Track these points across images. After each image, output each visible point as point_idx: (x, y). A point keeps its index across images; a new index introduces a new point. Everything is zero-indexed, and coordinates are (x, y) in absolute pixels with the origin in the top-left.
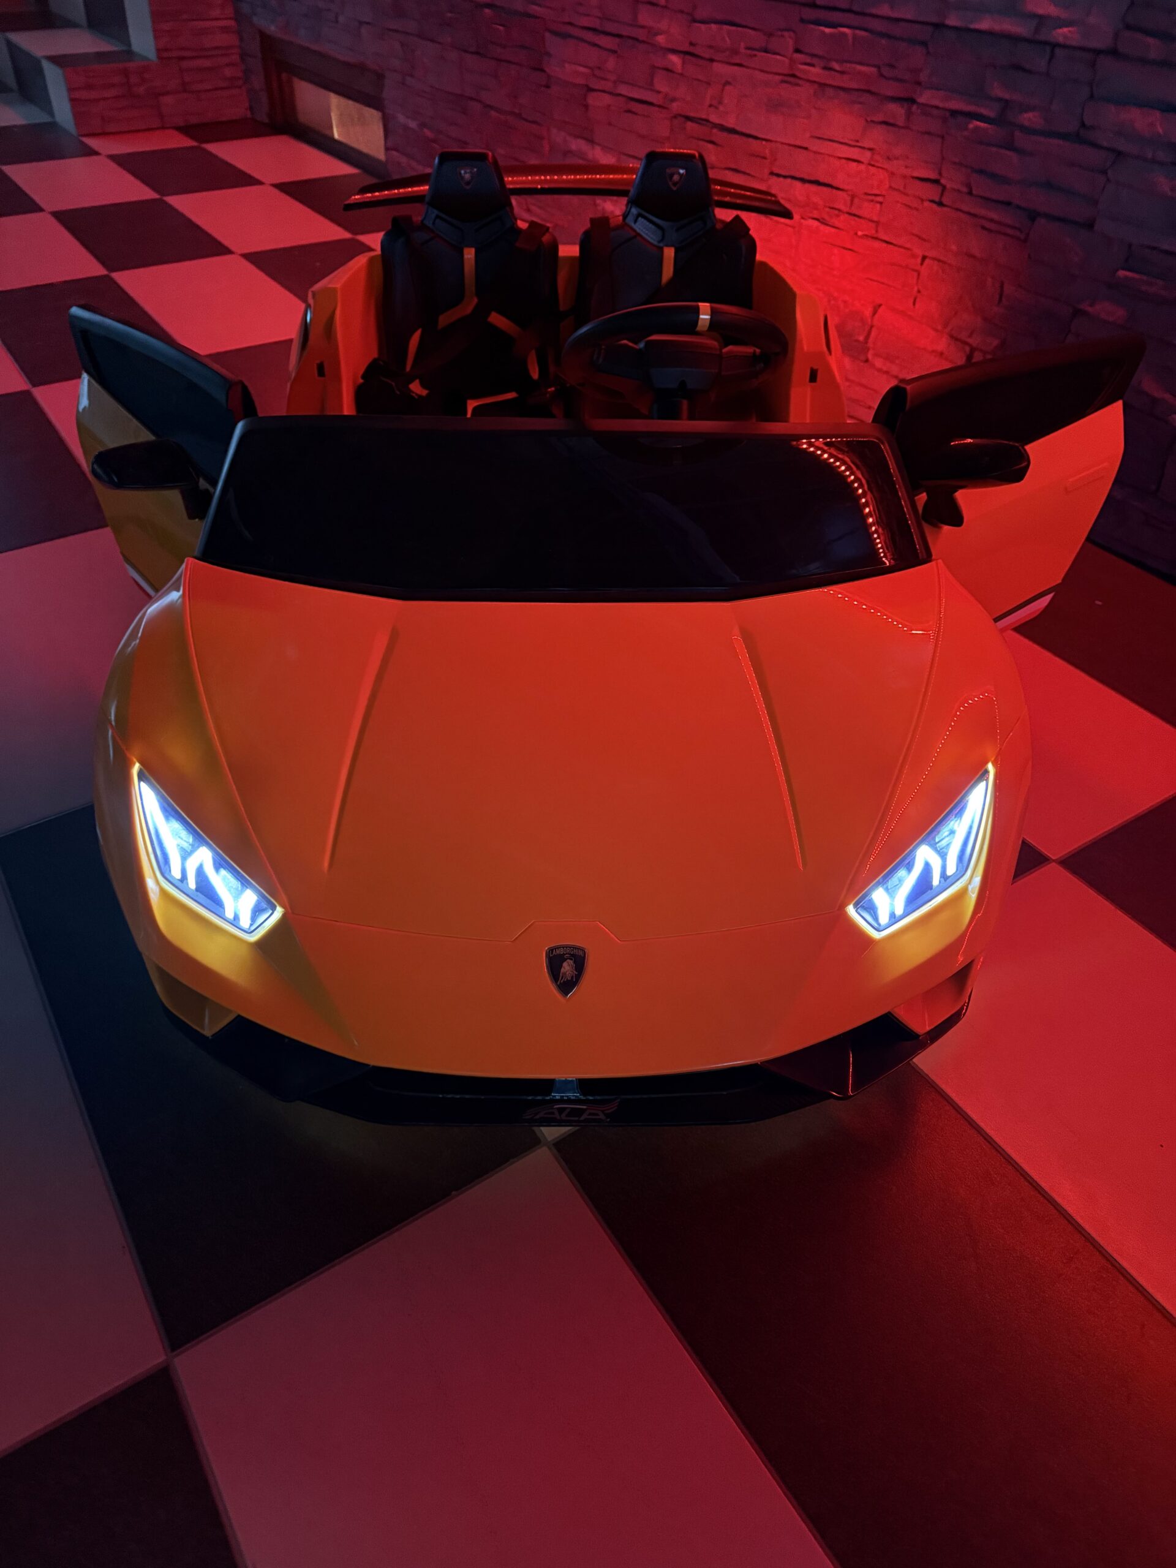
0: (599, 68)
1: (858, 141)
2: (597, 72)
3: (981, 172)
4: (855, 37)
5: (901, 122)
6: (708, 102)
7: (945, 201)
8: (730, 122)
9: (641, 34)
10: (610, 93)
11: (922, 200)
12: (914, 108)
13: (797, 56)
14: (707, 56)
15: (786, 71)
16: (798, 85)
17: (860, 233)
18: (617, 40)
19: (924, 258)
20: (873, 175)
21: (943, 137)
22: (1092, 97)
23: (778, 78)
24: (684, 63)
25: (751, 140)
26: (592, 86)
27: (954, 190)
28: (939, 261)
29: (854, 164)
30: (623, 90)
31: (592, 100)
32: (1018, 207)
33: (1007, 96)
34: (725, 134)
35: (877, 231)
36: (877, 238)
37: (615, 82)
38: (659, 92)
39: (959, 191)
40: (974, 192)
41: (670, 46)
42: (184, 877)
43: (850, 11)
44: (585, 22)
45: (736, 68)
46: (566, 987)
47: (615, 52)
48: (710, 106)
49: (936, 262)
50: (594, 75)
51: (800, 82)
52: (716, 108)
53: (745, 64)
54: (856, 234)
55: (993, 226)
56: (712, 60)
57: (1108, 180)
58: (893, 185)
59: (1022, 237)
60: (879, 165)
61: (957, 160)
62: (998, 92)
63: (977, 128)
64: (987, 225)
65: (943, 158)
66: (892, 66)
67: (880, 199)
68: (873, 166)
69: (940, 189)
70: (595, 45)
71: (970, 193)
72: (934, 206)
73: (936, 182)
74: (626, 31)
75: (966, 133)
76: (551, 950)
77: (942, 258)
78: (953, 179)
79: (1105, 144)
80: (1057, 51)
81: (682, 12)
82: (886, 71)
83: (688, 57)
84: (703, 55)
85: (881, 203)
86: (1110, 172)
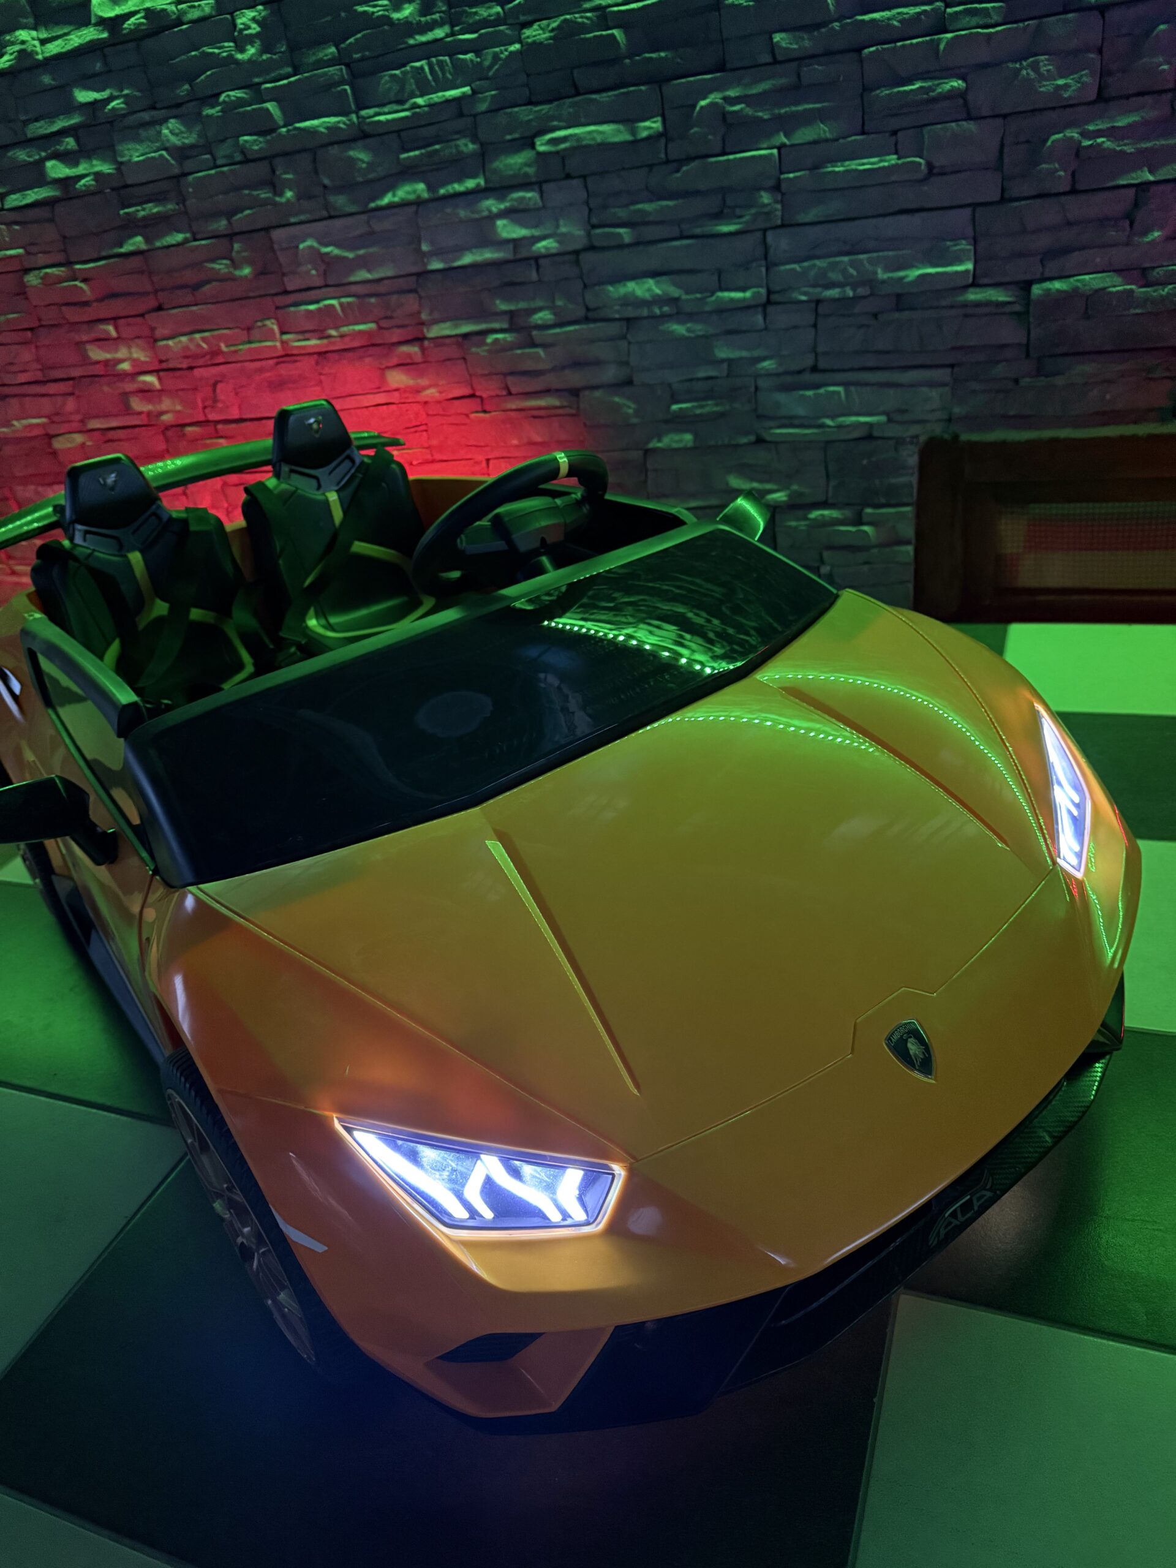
0: (57, 414)
1: (379, 388)
2: (56, 419)
3: (512, 373)
4: (341, 305)
5: (419, 358)
6: (200, 405)
7: (487, 408)
8: (235, 414)
9: (99, 370)
10: (80, 432)
11: (467, 415)
12: (426, 343)
13: (285, 337)
14: (184, 366)
15: (282, 353)
16: (296, 361)
17: (415, 463)
18: (71, 382)
19: (488, 460)
20: (407, 410)
21: (464, 359)
22: (585, 286)
23: (271, 362)
24: (160, 379)
25: (264, 422)
26: (52, 432)
27: (491, 397)
28: (503, 458)
29: (385, 407)
30: (94, 424)
31: (59, 444)
32: (557, 390)
33: (512, 307)
34: (233, 426)
35: (432, 455)
36: (433, 461)
37: (82, 421)
38: (140, 413)
39: (497, 396)
40: (513, 390)
41: (138, 370)
42: (473, 1213)
43: (327, 286)
44: (22, 378)
45: (222, 367)
46: (926, 1065)
47: (72, 394)
48: (205, 408)
49: (501, 460)
50: (53, 422)
51: (298, 358)
52: (213, 407)
53: (230, 360)
54: (411, 464)
55: (542, 413)
56: (191, 368)
57: (630, 343)
58: (431, 412)
59: (573, 411)
60: (409, 401)
61: (486, 372)
62: (503, 306)
63: (496, 340)
64: (535, 413)
65: (471, 375)
66: (386, 318)
67: (424, 428)
68: (404, 403)
69: (479, 400)
70: (43, 395)
71: (510, 393)
72: (482, 415)
73: (473, 396)
74: (76, 372)
75: (486, 348)
76: (889, 1039)
77: (505, 455)
78: (488, 389)
79: (617, 316)
80: (541, 261)
81: (138, 337)
82: (384, 323)
83: (161, 374)
84: (179, 366)
85: (426, 431)
86: (629, 336)
